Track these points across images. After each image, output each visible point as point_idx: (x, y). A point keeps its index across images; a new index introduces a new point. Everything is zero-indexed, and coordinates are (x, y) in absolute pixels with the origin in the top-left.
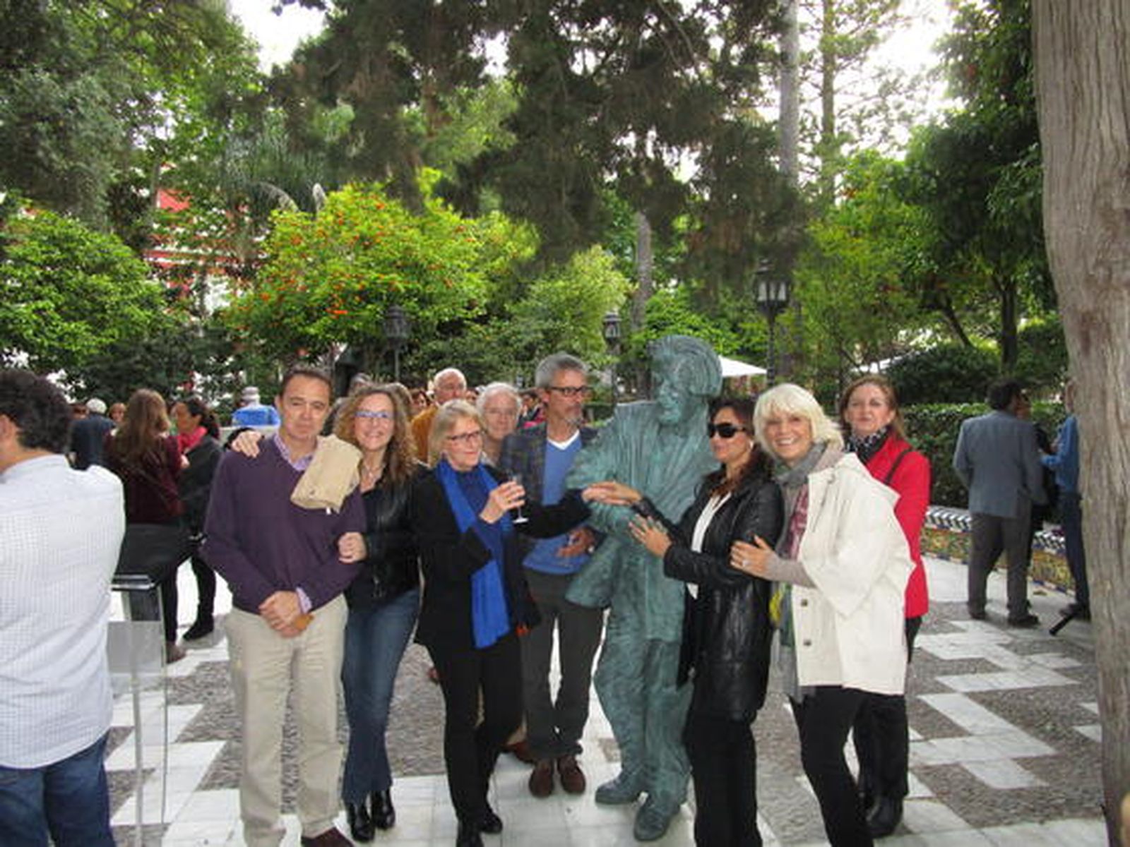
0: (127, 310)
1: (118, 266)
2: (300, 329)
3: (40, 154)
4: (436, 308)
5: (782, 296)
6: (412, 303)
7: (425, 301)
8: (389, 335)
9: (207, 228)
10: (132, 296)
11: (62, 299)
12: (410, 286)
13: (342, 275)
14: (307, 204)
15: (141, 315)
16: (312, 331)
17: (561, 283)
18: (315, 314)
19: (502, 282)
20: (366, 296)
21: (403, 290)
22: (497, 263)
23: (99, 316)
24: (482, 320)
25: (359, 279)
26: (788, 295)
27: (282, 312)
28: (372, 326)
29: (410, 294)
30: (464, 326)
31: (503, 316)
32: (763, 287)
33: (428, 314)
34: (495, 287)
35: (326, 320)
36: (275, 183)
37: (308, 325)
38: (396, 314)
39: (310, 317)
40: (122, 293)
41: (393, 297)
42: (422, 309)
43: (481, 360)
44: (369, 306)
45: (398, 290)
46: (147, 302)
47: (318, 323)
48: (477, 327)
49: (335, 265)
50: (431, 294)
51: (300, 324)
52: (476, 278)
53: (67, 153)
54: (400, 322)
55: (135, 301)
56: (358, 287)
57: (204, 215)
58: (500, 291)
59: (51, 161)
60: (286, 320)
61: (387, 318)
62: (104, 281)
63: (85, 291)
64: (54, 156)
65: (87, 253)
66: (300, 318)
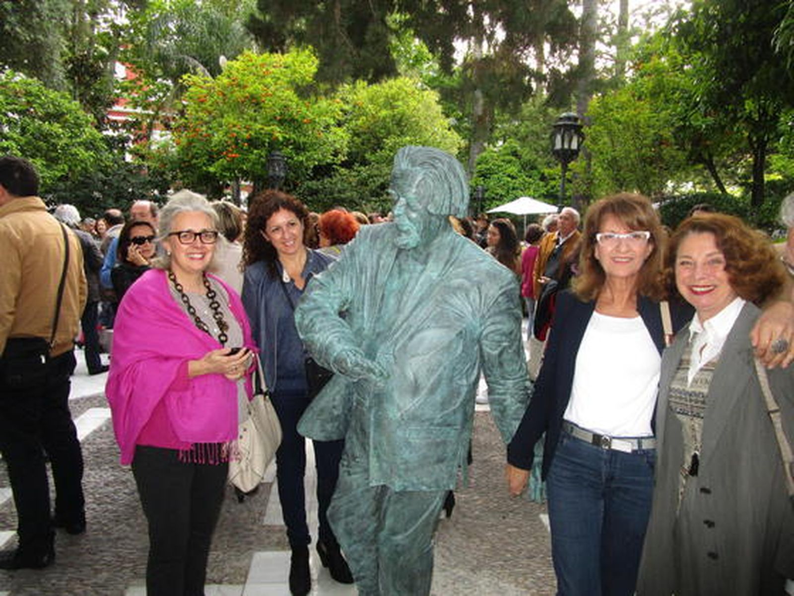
0: (74, 150)
1: (68, 116)
2: (205, 168)
3: (7, 27)
4: (308, 154)
5: (574, 146)
6: (288, 150)
7: (299, 148)
8: (271, 173)
9: (155, 94)
10: (78, 140)
11: (23, 140)
12: (287, 136)
13: (234, 126)
14: (215, 70)
15: (83, 153)
16: (212, 169)
17: (408, 138)
18: (215, 156)
19: (363, 137)
20: (253, 143)
21: (281, 139)
22: (360, 122)
23: (54, 154)
24: (345, 165)
25: (248, 129)
26: (579, 145)
27: (190, 155)
28: (259, 167)
29: (287, 142)
30: (334, 170)
31: (364, 163)
32: (559, 138)
33: (301, 158)
34: (358, 140)
35: (223, 162)
36: (194, 58)
37: (210, 165)
38: (276, 158)
39: (211, 160)
40: (71, 137)
41: (274, 145)
42: (297, 154)
43: (343, 196)
44: (255, 151)
45: (277, 138)
46: (90, 145)
47: (216, 164)
48: (343, 170)
49: (229, 119)
50: (305, 143)
51: (204, 164)
52: (340, 131)
53: (29, 27)
54: (279, 165)
55: (80, 144)
56: (246, 135)
57: (153, 84)
58: (363, 144)
59: (17, 33)
60: (194, 161)
61: (268, 161)
62: (57, 128)
63: (46, 137)
64: (18, 29)
65: (41, 105)
66: (204, 159)
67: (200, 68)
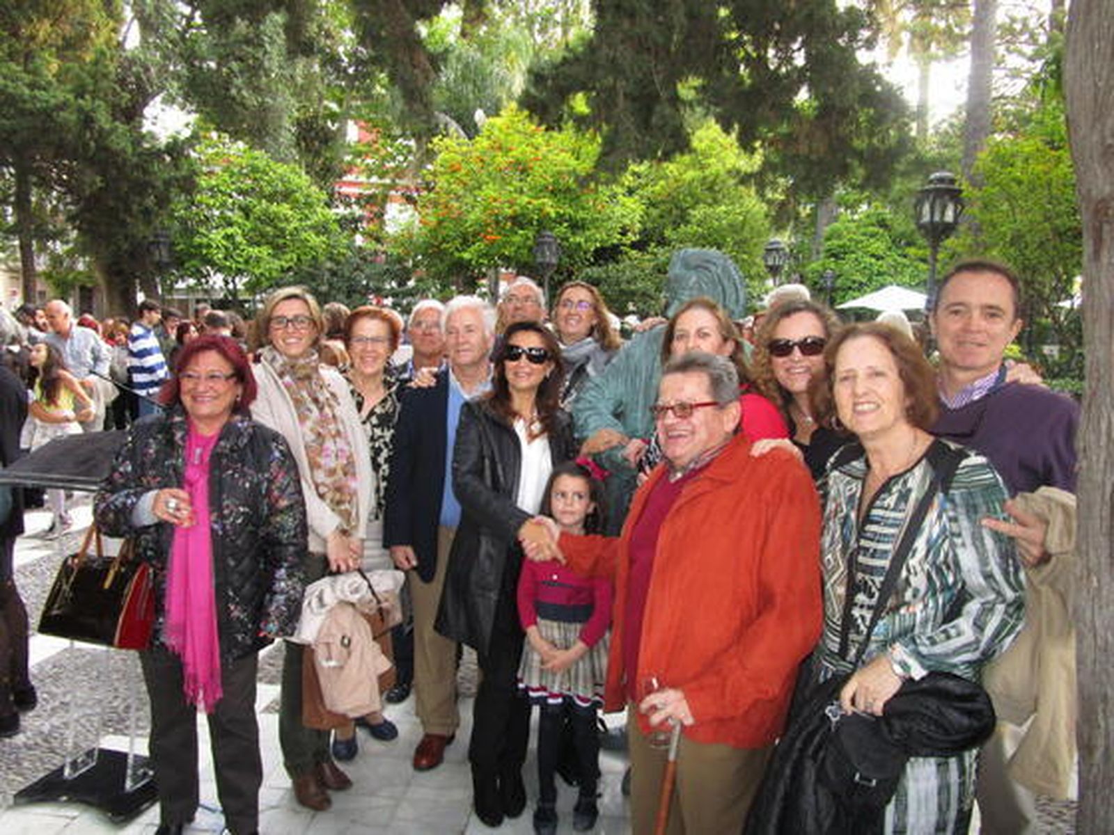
0: (304, 235)
1: (297, 195)
2: (457, 254)
3: (234, 92)
4: (588, 233)
5: (949, 216)
6: (563, 229)
7: (576, 226)
8: (539, 260)
9: (394, 159)
10: (309, 223)
11: (249, 225)
12: (562, 212)
13: (495, 200)
14: (471, 130)
15: (315, 240)
16: (466, 256)
17: (723, 208)
18: (471, 239)
19: (663, 207)
20: (518, 221)
21: (553, 215)
22: (657, 188)
23: (281, 241)
24: (639, 246)
25: (512, 204)
26: (956, 216)
27: (440, 238)
28: (525, 251)
29: (560, 219)
30: (621, 252)
31: (662, 242)
32: (926, 208)
33: (578, 239)
34: (654, 212)
35: (479, 246)
36: (446, 112)
37: (464, 250)
38: (547, 239)
39: (466, 242)
40: (301, 220)
41: (543, 223)
42: (574, 234)
43: (633, 287)
44: (521, 232)
45: (548, 214)
46: (321, 229)
47: (473, 248)
48: (634, 253)
49: (490, 191)
50: (583, 219)
51: (457, 249)
52: (630, 202)
53: (257, 90)
54: (550, 249)
55: (312, 227)
56: (509, 212)
57: (391, 146)
58: (661, 217)
59: (243, 97)
60: (444, 245)
61: (538, 244)
62: (285, 209)
63: (270, 220)
64: (244, 93)
65: (269, 183)
66: (458, 242)
67: (453, 126)
